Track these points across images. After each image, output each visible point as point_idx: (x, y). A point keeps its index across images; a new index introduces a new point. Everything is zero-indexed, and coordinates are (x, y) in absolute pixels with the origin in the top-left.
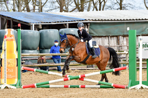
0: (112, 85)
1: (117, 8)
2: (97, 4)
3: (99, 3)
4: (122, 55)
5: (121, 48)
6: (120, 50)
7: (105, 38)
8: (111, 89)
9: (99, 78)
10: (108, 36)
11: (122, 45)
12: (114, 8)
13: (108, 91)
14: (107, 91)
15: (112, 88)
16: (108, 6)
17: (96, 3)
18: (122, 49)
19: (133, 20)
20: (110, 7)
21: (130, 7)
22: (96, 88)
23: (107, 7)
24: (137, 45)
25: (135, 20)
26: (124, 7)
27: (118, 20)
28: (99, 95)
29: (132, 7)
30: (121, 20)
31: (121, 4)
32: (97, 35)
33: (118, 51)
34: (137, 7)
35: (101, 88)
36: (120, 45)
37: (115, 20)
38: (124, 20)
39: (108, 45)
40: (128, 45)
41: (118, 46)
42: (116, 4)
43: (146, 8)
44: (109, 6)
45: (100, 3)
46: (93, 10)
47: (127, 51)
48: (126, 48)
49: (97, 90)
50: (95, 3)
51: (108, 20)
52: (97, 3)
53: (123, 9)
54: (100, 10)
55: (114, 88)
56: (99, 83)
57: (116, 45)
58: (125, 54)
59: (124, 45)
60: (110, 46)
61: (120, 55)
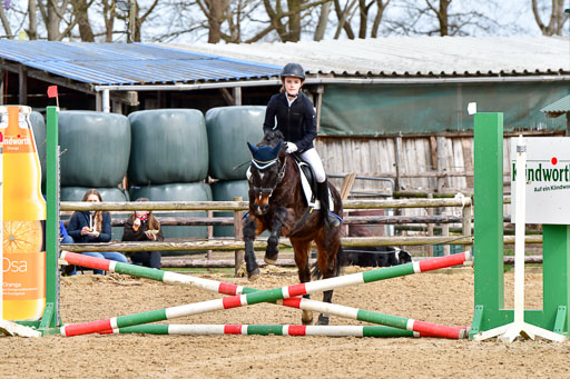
0: (410, 324)
1: (429, 28)
2: (353, 15)
3: (358, 11)
4: (449, 209)
5: (442, 182)
6: (440, 192)
7: (380, 142)
8: (405, 339)
9: (357, 298)
10: (394, 138)
11: (448, 172)
12: (417, 28)
13: (395, 347)
14: (389, 347)
15: (410, 335)
16: (394, 20)
17: (347, 10)
18: (446, 185)
19: (491, 74)
20: (401, 25)
21: (476, 23)
22: (345, 336)
23: (388, 25)
24: (505, 170)
25: (496, 75)
26: (454, 26)
27: (431, 75)
28: (359, 363)
29: (485, 26)
30: (443, 75)
31: (442, 15)
32: (352, 133)
33: (431, 195)
34: (505, 27)
35: (367, 334)
36: (439, 173)
37: (419, 75)
38: (455, 75)
39: (394, 170)
40: (470, 173)
41: (433, 174)
42: (423, 15)
43: (538, 28)
44: (396, 23)
45: (365, 10)
46: (336, 37)
47: (466, 195)
48: (462, 182)
49: (350, 345)
50: (342, 8)
51: (395, 75)
52: (352, 10)
53: (449, 32)
54: (362, 35)
55: (417, 338)
56: (360, 319)
57: (423, 170)
58: (460, 205)
59: (453, 172)
60: (401, 174)
61: (439, 208)
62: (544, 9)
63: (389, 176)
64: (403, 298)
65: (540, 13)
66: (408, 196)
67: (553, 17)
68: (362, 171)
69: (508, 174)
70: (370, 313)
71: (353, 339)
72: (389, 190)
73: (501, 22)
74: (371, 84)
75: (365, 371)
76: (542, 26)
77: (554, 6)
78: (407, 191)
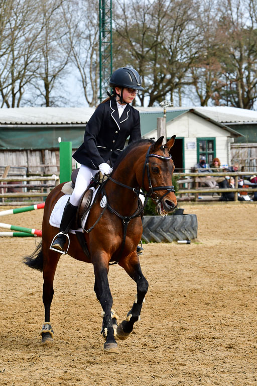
0: (33, 231)
1: (41, 103)
2: (9, 97)
3: (11, 95)
4: (50, 181)
5: (47, 169)
6: (46, 173)
7: (21, 153)
8: (31, 238)
9: (11, 220)
10: (26, 151)
11: (49, 165)
12: (36, 102)
13: (27, 241)
14: (24, 241)
15: (33, 236)
16: (26, 99)
17: (7, 95)
18: (49, 170)
19: (67, 123)
20: (30, 101)
21: (61, 101)
22: (5, 237)
23: (24, 101)
24: (73, 164)
25: (69, 124)
26: (52, 102)
27: (42, 124)
28: (11, 249)
29: (65, 102)
30: (47, 124)
31: (47, 97)
32: (9, 148)
33: (42, 175)
34: (73, 102)
35: (15, 236)
36: (46, 165)
37: (37, 124)
38: (52, 124)
39: (26, 164)
40: (59, 165)
41: (43, 166)
42: (39, 97)
43: (87, 103)
44: (27, 100)
45: (14, 95)
46: (2, 107)
47: (57, 176)
48: (56, 169)
49: (7, 240)
50: (4, 94)
51: (27, 124)
52: (8, 95)
53: (50, 104)
54: (13, 106)
55: (36, 237)
56: (12, 229)
57: (39, 164)
58: (54, 180)
59: (51, 165)
60: (29, 166)
61: (45, 181)
62: (90, 95)
63: (24, 167)
64: (30, 220)
65: (88, 97)
66: (33, 175)
67: (93, 98)
68: (13, 164)
69: (75, 166)
70: (16, 227)
71: (9, 238)
72: (25, 173)
73: (71, 100)
74: (17, 127)
75: (14, 252)
76: (89, 102)
77: (93, 94)
78: (32, 173)
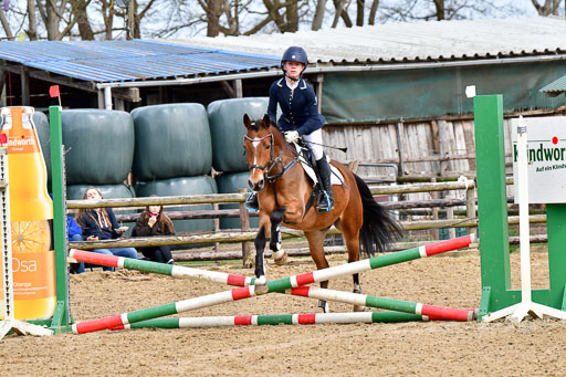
0: (419, 309)
2: (349, 3)
4: (453, 191)
5: (444, 166)
6: (444, 175)
7: (382, 129)
8: (414, 323)
10: (395, 124)
11: (450, 155)
12: (413, 13)
13: (405, 331)
14: (399, 332)
15: (419, 319)
16: (390, 6)
18: (449, 168)
19: (488, 56)
20: (397, 11)
21: (473, 6)
22: (355, 323)
23: (385, 11)
24: (507, 152)
25: (494, 57)
26: (450, 10)
27: (430, 60)
28: (369, 349)
29: (482, 9)
30: (441, 59)
32: (353, 121)
33: (434, 179)
34: (501, 9)
35: (376, 320)
36: (442, 157)
37: (418, 60)
38: (453, 58)
39: (396, 156)
40: (472, 155)
41: (436, 158)
44: (392, 9)
46: (334, 26)
47: (469, 178)
48: (465, 166)
49: (360, 331)
51: (393, 61)
54: (360, 22)
56: (369, 305)
57: (425, 155)
58: (464, 188)
59: (455, 155)
60: (403, 160)
61: (443, 192)
63: (392, 162)
64: (411, 282)
66: (412, 181)
68: (365, 157)
69: (510, 155)
70: (378, 299)
71: (362, 325)
72: (393, 175)
74: (370, 71)
75: (376, 357)
76: (537, 7)
78: (411, 175)
